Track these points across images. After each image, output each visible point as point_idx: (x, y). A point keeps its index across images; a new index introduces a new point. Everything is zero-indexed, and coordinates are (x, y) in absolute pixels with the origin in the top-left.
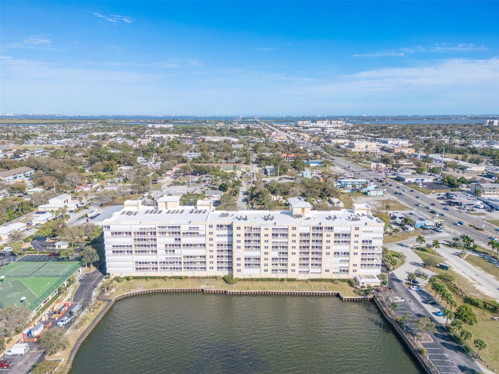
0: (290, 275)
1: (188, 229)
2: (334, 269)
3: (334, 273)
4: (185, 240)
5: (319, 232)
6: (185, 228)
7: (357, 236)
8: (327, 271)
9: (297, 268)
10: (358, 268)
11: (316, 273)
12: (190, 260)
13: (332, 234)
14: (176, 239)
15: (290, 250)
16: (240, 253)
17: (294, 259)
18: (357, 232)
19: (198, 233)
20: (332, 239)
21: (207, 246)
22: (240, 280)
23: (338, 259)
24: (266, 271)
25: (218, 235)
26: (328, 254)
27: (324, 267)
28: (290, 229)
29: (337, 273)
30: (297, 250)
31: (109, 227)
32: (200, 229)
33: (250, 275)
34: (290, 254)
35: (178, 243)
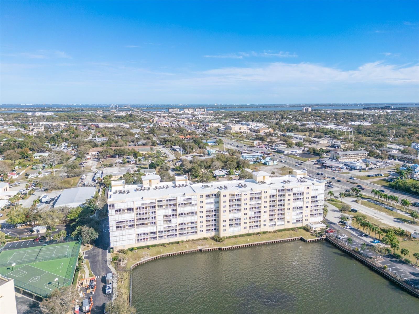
0: (263, 229)
1: (183, 201)
2: (293, 220)
3: (293, 223)
4: (180, 210)
5: (283, 193)
6: (180, 200)
7: (308, 193)
8: (288, 222)
9: (268, 223)
10: (309, 217)
11: (281, 225)
12: (184, 226)
13: (292, 194)
14: (173, 210)
15: (263, 209)
16: (225, 216)
17: (265, 216)
18: (308, 191)
19: (191, 203)
20: (292, 197)
21: (198, 213)
23: (295, 212)
24: (245, 228)
25: (207, 203)
26: (289, 209)
27: (286, 220)
28: (263, 193)
29: (295, 223)
30: (268, 209)
32: (192, 200)
33: (233, 233)
34: (262, 212)
35: (174, 213)
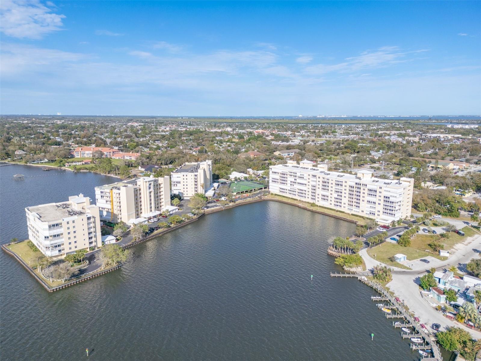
0: (342, 209)
1: (300, 175)
2: (367, 211)
3: (366, 214)
4: (299, 181)
5: (359, 186)
6: (298, 175)
7: (380, 192)
8: (363, 211)
9: (346, 205)
10: (381, 213)
11: (356, 211)
12: (301, 192)
13: (366, 189)
14: (295, 179)
15: (343, 195)
16: (320, 192)
17: (345, 200)
18: (380, 190)
19: (303, 178)
20: (366, 192)
21: (307, 185)
22: (317, 206)
23: (369, 205)
24: (331, 204)
25: (312, 180)
26: (363, 201)
27: (361, 209)
28: (344, 182)
29: (368, 214)
30: (347, 195)
31: (271, 169)
32: (304, 176)
33: (323, 205)
34: (343, 197)
35: (295, 181)
